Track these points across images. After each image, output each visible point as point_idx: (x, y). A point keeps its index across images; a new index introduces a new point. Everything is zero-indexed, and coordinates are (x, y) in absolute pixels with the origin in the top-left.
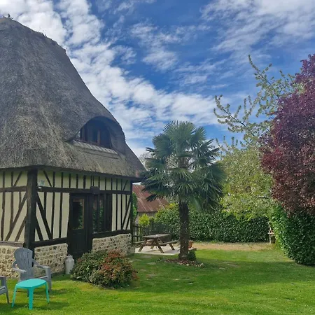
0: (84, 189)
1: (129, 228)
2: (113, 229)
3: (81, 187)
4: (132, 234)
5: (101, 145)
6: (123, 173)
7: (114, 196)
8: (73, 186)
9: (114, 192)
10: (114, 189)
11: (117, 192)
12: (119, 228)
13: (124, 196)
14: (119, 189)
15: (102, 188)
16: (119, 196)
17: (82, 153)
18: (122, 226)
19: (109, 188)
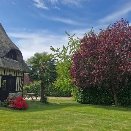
0: (7, 75)
1: (22, 90)
2: (16, 90)
3: (6, 74)
4: (23, 92)
5: (13, 59)
6: (21, 70)
7: (17, 78)
8: (3, 74)
9: (17, 77)
10: (17, 75)
11: (18, 77)
12: (18, 90)
13: (21, 78)
14: (19, 76)
15: (13, 75)
16: (19, 78)
17: (7, 62)
18: (19, 89)
19: (15, 75)
